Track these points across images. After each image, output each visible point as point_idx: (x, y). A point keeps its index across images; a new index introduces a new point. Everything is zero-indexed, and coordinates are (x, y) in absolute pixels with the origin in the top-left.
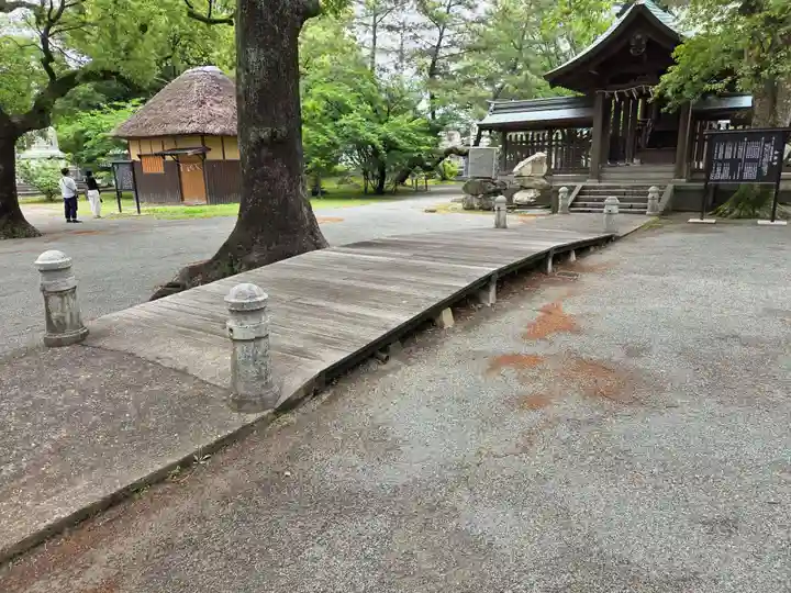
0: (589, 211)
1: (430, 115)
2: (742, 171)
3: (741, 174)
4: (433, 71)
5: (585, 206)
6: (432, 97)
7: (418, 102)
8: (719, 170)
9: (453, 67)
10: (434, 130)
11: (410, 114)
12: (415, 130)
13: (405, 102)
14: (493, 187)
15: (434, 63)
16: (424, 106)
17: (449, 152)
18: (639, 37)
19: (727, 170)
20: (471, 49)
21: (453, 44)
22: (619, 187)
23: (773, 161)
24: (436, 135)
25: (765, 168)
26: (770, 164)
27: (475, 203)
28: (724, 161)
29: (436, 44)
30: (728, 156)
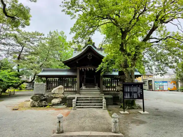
0: (83, 108)
1: (17, 71)
2: (133, 96)
3: (133, 97)
4: (19, 58)
5: (80, 105)
6: (18, 65)
7: (13, 66)
8: (127, 95)
9: (26, 58)
10: (18, 76)
11: (9, 70)
12: (10, 75)
13: (7, 66)
14: (44, 98)
15: (19, 55)
16: (15, 68)
17: (23, 82)
18: (90, 54)
19: (129, 95)
20: (32, 54)
21: (26, 51)
22: (88, 98)
23: (141, 93)
24: (19, 77)
25: (139, 95)
26: (140, 93)
27: (36, 104)
28: (127, 92)
29: (21, 51)
30: (129, 90)
